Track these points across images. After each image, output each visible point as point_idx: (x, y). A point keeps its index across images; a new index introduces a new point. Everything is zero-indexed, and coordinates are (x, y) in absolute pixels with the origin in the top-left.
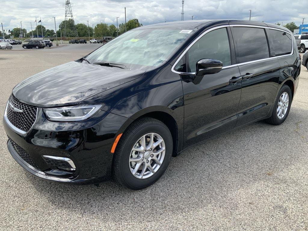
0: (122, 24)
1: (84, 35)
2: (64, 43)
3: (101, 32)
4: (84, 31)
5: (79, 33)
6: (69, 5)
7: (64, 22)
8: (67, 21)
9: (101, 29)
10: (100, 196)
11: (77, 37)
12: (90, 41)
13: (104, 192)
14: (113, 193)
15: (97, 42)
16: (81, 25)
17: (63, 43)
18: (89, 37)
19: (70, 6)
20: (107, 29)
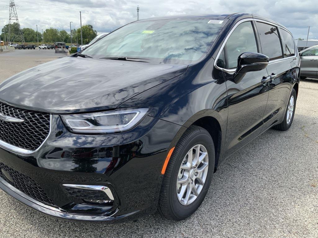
0: (74, 29)
1: (31, 41)
2: (9, 49)
3: (51, 37)
4: (31, 36)
5: (25, 38)
6: (14, 7)
7: (7, 26)
8: (11, 25)
9: (50, 34)
10: (135, 233)
11: (24, 42)
12: (40, 46)
13: (137, 226)
14: (150, 227)
15: (47, 48)
16: (28, 29)
17: (7, 49)
18: (38, 43)
19: (15, 9)
20: (57, 35)
